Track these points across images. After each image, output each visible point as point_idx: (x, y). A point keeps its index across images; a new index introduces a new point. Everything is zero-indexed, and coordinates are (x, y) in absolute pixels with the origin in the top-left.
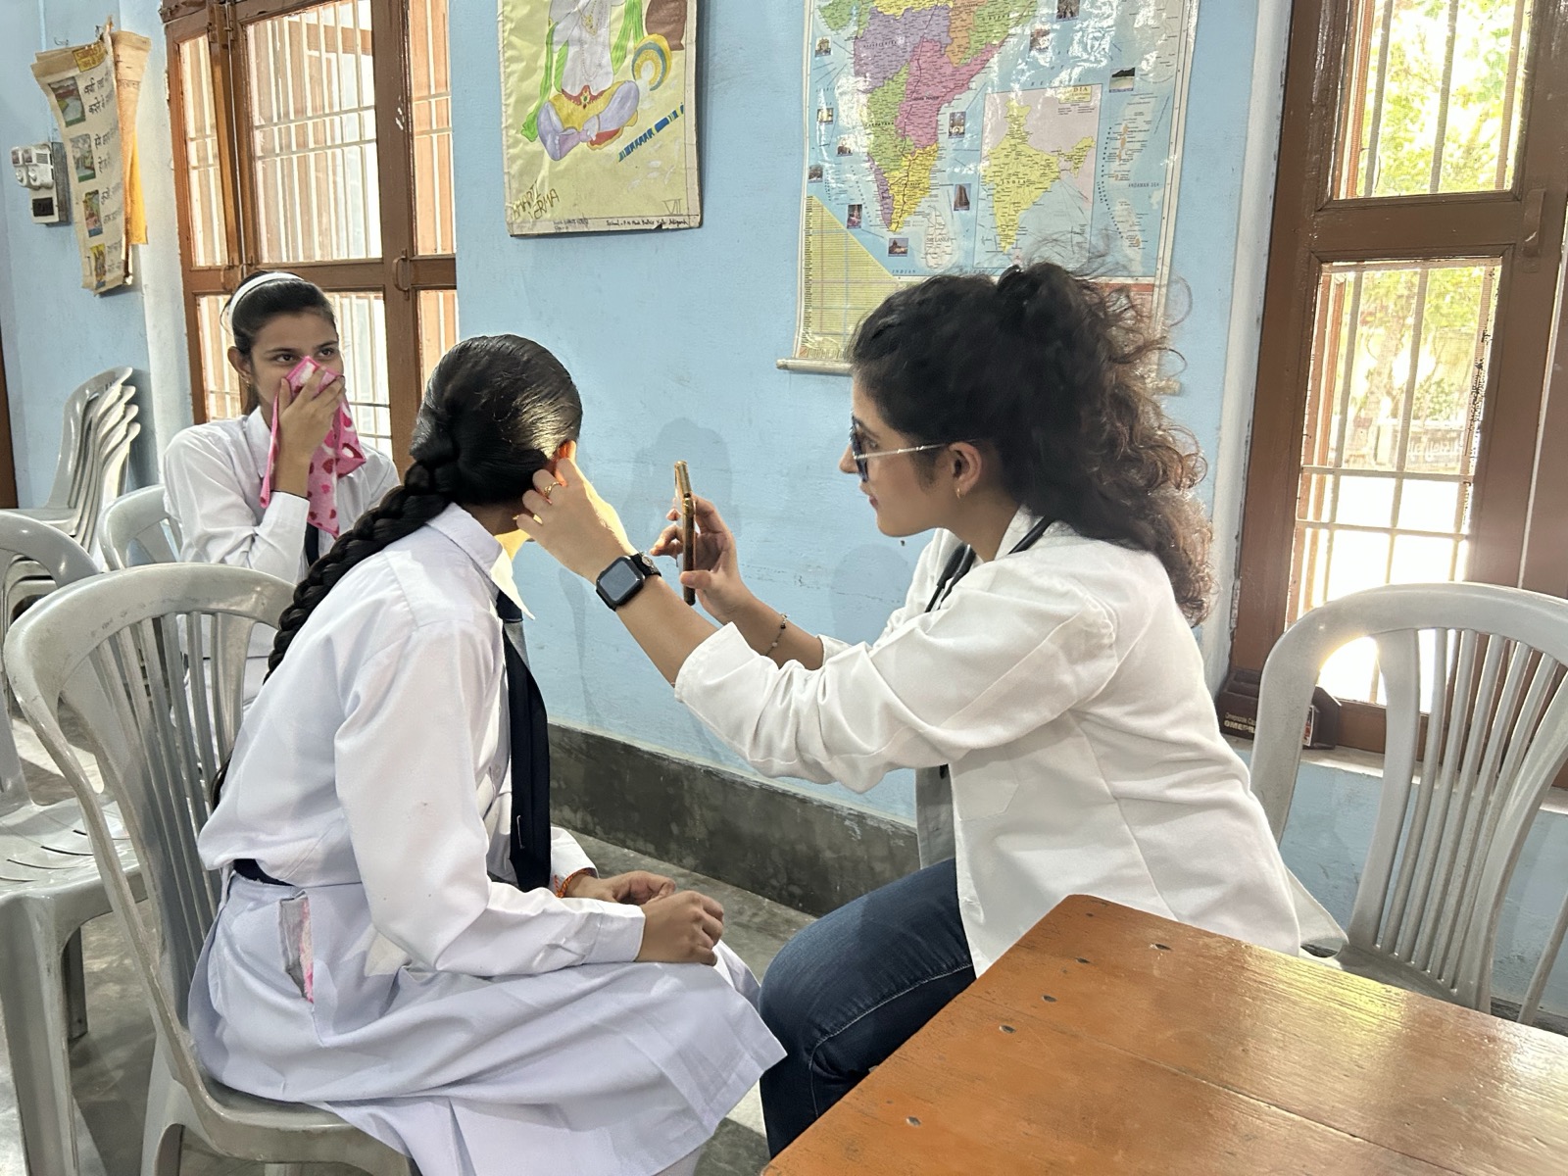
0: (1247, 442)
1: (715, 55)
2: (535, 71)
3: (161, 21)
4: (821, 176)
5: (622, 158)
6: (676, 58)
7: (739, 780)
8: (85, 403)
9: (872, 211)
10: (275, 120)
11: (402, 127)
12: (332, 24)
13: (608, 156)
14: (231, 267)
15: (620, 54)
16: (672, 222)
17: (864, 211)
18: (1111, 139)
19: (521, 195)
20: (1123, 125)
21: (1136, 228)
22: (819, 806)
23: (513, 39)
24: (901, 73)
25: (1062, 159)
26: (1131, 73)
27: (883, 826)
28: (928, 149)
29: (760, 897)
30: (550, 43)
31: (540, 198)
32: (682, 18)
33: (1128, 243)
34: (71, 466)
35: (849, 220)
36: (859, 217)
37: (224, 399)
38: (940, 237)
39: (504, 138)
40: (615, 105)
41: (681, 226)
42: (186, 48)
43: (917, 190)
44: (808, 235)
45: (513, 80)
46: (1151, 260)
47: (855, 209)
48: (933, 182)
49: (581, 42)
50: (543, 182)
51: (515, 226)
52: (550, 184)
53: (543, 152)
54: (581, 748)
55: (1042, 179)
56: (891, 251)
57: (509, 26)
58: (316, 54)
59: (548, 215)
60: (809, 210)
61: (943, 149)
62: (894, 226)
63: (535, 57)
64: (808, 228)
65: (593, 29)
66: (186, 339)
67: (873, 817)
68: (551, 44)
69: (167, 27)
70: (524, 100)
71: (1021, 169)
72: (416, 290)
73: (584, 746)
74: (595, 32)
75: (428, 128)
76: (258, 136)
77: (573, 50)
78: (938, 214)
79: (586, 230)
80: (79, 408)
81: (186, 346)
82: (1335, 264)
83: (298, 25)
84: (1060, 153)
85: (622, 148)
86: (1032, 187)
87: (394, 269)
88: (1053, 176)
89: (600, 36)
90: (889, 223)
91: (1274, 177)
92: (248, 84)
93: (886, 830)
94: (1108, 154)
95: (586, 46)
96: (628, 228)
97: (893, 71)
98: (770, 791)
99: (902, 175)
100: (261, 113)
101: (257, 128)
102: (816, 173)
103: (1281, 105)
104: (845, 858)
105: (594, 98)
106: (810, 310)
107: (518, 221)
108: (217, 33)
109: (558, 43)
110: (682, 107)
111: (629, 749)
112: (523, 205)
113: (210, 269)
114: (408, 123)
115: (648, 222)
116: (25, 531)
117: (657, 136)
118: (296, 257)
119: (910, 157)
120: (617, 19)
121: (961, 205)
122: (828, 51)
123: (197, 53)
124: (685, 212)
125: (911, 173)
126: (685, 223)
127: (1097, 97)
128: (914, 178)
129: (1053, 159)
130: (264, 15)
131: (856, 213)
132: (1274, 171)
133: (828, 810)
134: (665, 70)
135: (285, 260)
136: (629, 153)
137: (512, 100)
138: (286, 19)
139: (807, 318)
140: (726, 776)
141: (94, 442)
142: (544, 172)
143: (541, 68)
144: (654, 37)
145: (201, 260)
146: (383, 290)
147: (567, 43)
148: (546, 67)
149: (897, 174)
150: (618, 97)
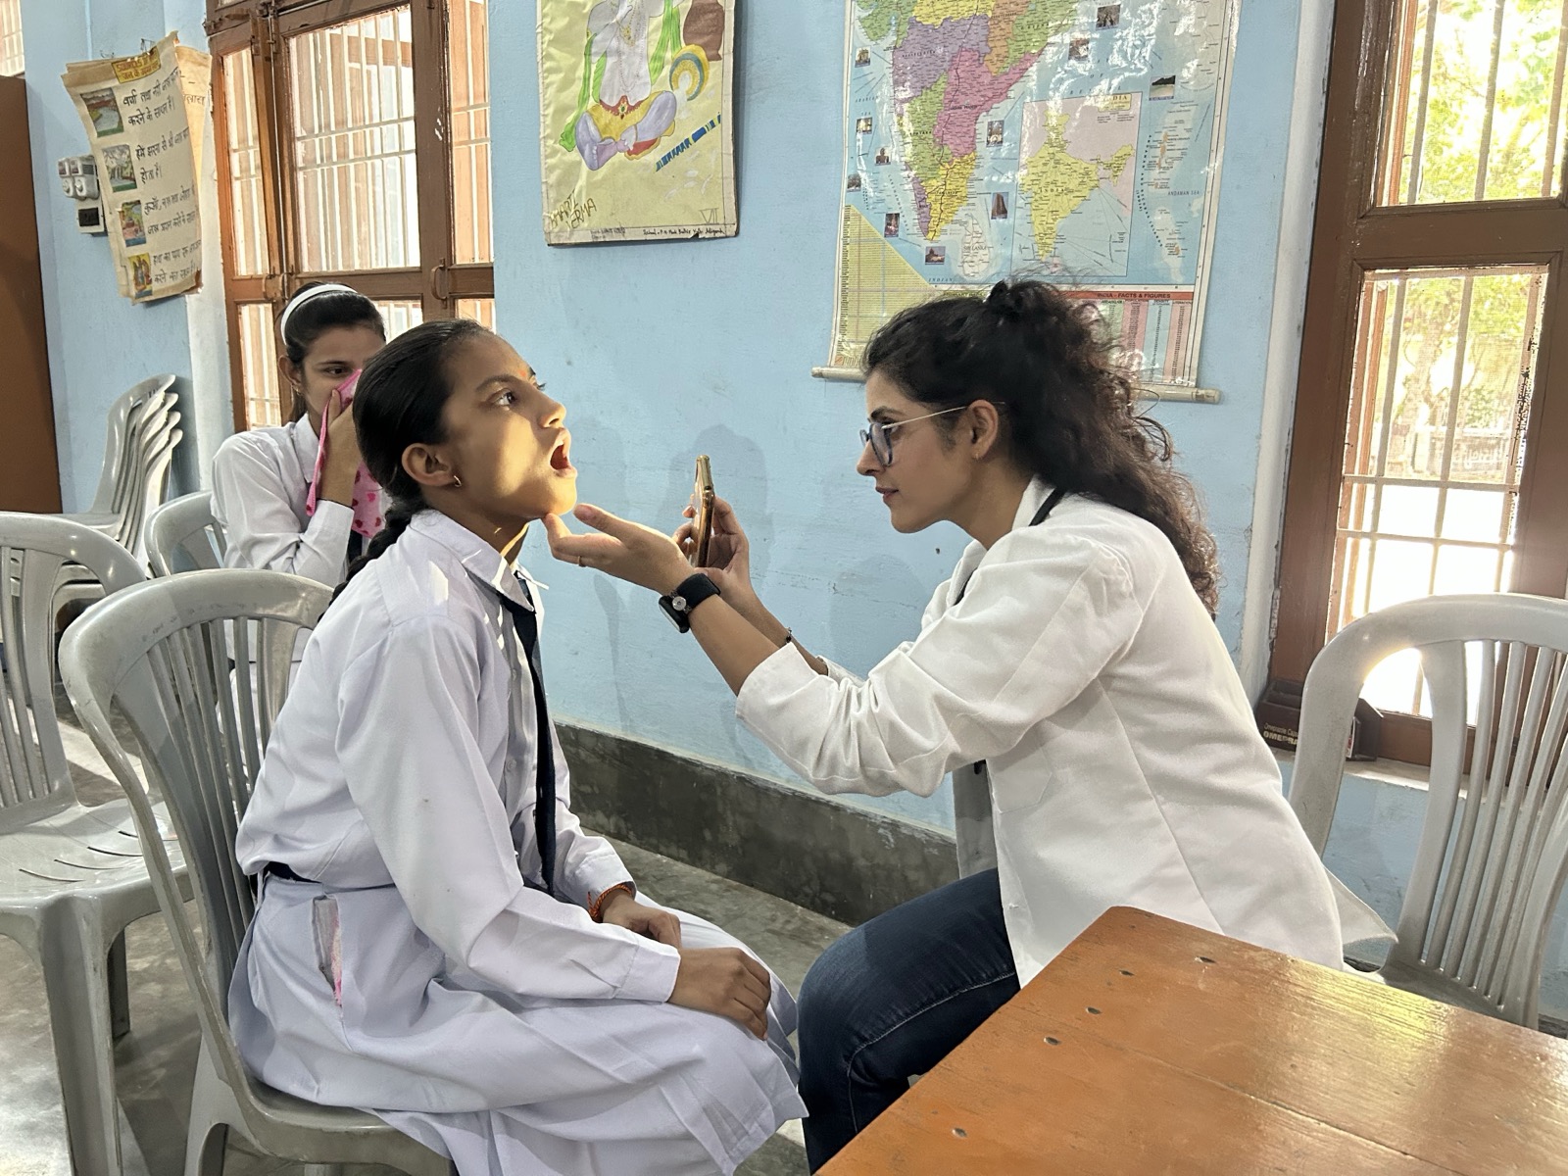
0: (1287, 450)
1: (752, 64)
2: (573, 82)
3: (205, 34)
4: (859, 185)
5: (659, 169)
6: (713, 68)
7: (772, 787)
8: (129, 411)
9: (909, 219)
10: (316, 131)
11: (440, 138)
12: (373, 36)
13: (646, 166)
14: (272, 276)
15: (658, 64)
16: (709, 231)
17: (901, 220)
18: (1151, 147)
19: (558, 205)
20: (1163, 134)
21: (1177, 236)
22: (852, 814)
23: (553, 50)
24: (939, 82)
25: (1101, 167)
26: (1172, 81)
27: (917, 835)
28: (965, 158)
29: (793, 904)
30: (588, 54)
31: (578, 208)
32: (720, 29)
33: (1168, 252)
34: (114, 472)
35: (887, 229)
36: (897, 226)
37: (264, 406)
38: (977, 245)
39: (542, 149)
40: (653, 113)
41: (718, 235)
42: (229, 61)
43: (954, 199)
44: (846, 244)
45: (551, 91)
46: (1190, 272)
47: (893, 218)
48: (971, 190)
49: (619, 53)
50: (580, 192)
51: (552, 235)
52: (588, 194)
53: (580, 163)
54: (614, 754)
55: (1080, 188)
56: (928, 260)
57: (548, 37)
58: (357, 66)
59: (586, 225)
60: (847, 218)
61: (981, 157)
62: (931, 235)
63: (574, 68)
64: (846, 237)
65: (631, 40)
66: (227, 347)
67: (906, 826)
68: (590, 55)
69: (211, 39)
70: (562, 111)
71: (1060, 178)
72: (454, 299)
73: (617, 752)
74: (633, 44)
75: (467, 139)
76: (299, 147)
77: (611, 61)
78: (975, 222)
79: (623, 239)
80: (123, 415)
81: (228, 355)
82: (1377, 271)
83: (340, 37)
84: (1098, 161)
85: (659, 158)
86: (1071, 196)
87: (432, 278)
88: (1092, 184)
89: (638, 46)
90: (926, 232)
91: (1316, 185)
92: (290, 96)
93: (919, 839)
94: (1147, 162)
95: (624, 57)
96: (666, 237)
97: (932, 80)
98: (802, 798)
99: (939, 184)
100: (302, 124)
101: (299, 139)
102: (855, 183)
103: (1323, 113)
104: (878, 865)
105: (631, 108)
106: (846, 319)
107: (556, 230)
108: (260, 45)
109: (596, 54)
110: (719, 117)
111: (662, 755)
112: (561, 214)
113: (251, 278)
114: (447, 134)
115: (685, 231)
116: (74, 537)
117: (694, 145)
118: (335, 266)
119: (947, 166)
120: (656, 30)
121: (999, 213)
122: (867, 62)
123: (240, 66)
124: (721, 221)
125: (948, 182)
126: (721, 232)
127: (1136, 105)
128: (952, 187)
129: (1092, 168)
130: (307, 28)
131: (893, 222)
132: (1316, 178)
133: (862, 818)
134: (702, 80)
135: (325, 269)
136: (666, 163)
137: (550, 111)
138: (328, 32)
139: (843, 326)
140: (759, 783)
141: (138, 446)
142: (582, 182)
143: (579, 78)
144: (692, 47)
145: (243, 270)
146: (422, 298)
147: (605, 54)
148: (585, 79)
149: (933, 182)
150: (655, 107)
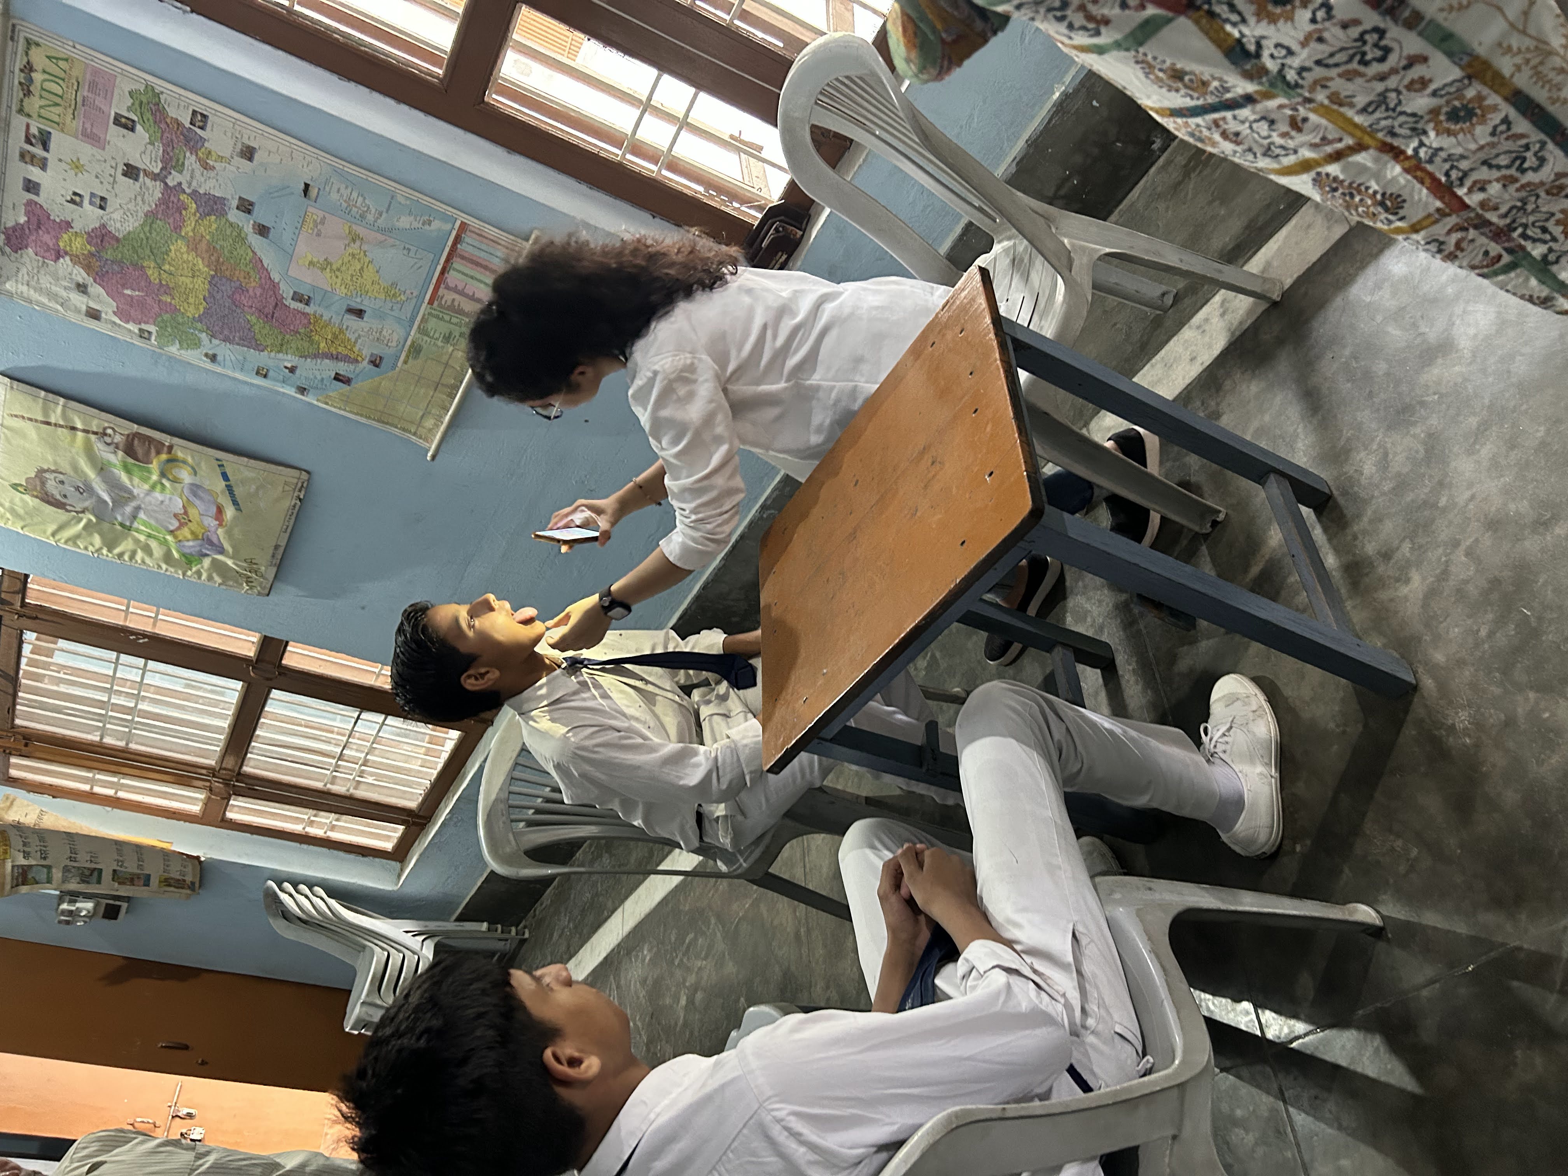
0: (590, 188)
1: (184, 426)
2: (147, 545)
4: (305, 389)
5: (240, 509)
6: (178, 452)
10: (100, 724)
14: (210, 789)
15: (158, 486)
16: (300, 491)
17: (341, 372)
18: (350, 213)
19: (240, 581)
20: (343, 203)
23: (117, 551)
24: (249, 319)
25: (352, 246)
26: (307, 186)
28: (312, 322)
30: (129, 528)
31: (248, 570)
32: (150, 440)
33: (427, 226)
35: (344, 383)
36: (344, 377)
37: (313, 821)
38: (378, 333)
39: (191, 579)
40: (197, 502)
41: (305, 485)
42: (13, 773)
43: (339, 336)
44: (346, 411)
45: (148, 560)
46: (445, 218)
47: (337, 378)
48: (337, 325)
49: (138, 508)
50: (236, 565)
51: (261, 591)
52: (240, 560)
53: (214, 559)
55: (362, 262)
56: (377, 366)
57: (105, 551)
59: (263, 568)
60: (327, 403)
61: (315, 312)
62: (360, 359)
64: (340, 409)
66: (255, 836)
68: (131, 527)
70: (168, 558)
71: (351, 274)
72: (280, 665)
75: (152, 619)
76: (108, 740)
78: (361, 330)
79: (284, 547)
81: (261, 837)
84: (347, 245)
85: (233, 508)
86: (365, 269)
87: (258, 677)
88: (362, 254)
89: (139, 495)
90: (357, 361)
91: (412, 109)
92: (62, 736)
94: (359, 218)
95: (143, 506)
96: (293, 519)
97: (246, 323)
99: (324, 342)
100: (88, 733)
101: (102, 739)
102: (302, 391)
105: (186, 513)
106: (399, 426)
107: (258, 588)
108: (12, 748)
109: (131, 522)
110: (217, 460)
112: (247, 582)
113: (206, 804)
114: (144, 635)
117: (232, 483)
118: (219, 740)
119: (313, 333)
121: (360, 314)
122: (214, 355)
123: (22, 767)
124: (295, 481)
125: (325, 336)
126: (303, 482)
127: (315, 212)
128: (330, 336)
129: (351, 251)
130: (13, 710)
131: (341, 378)
132: (408, 107)
134: (185, 463)
135: (217, 748)
136: (238, 505)
137: (164, 566)
138: (21, 695)
139: (404, 430)
142: (230, 562)
143: (147, 540)
144: (155, 462)
145: (196, 809)
146: (270, 688)
147: (135, 518)
149: (322, 345)
150: (192, 498)
